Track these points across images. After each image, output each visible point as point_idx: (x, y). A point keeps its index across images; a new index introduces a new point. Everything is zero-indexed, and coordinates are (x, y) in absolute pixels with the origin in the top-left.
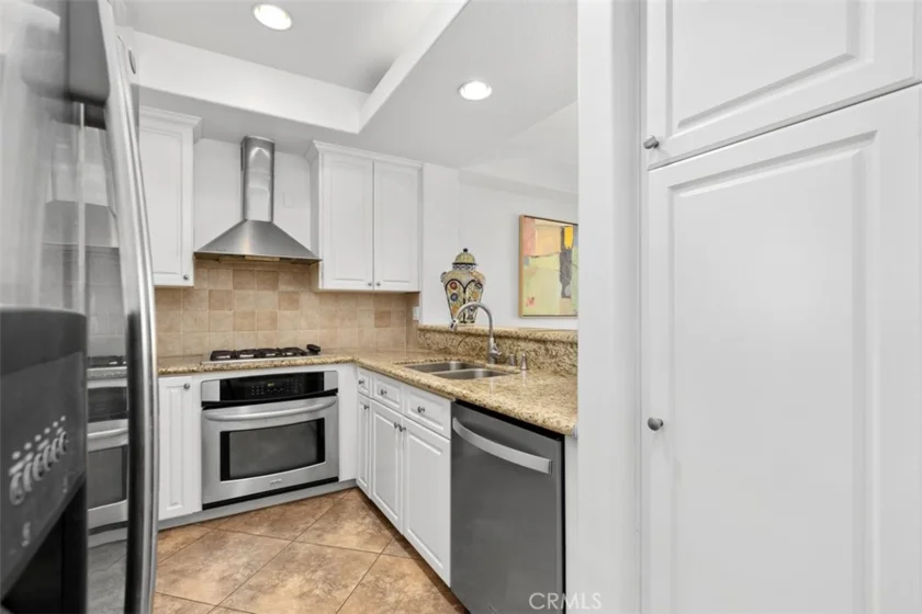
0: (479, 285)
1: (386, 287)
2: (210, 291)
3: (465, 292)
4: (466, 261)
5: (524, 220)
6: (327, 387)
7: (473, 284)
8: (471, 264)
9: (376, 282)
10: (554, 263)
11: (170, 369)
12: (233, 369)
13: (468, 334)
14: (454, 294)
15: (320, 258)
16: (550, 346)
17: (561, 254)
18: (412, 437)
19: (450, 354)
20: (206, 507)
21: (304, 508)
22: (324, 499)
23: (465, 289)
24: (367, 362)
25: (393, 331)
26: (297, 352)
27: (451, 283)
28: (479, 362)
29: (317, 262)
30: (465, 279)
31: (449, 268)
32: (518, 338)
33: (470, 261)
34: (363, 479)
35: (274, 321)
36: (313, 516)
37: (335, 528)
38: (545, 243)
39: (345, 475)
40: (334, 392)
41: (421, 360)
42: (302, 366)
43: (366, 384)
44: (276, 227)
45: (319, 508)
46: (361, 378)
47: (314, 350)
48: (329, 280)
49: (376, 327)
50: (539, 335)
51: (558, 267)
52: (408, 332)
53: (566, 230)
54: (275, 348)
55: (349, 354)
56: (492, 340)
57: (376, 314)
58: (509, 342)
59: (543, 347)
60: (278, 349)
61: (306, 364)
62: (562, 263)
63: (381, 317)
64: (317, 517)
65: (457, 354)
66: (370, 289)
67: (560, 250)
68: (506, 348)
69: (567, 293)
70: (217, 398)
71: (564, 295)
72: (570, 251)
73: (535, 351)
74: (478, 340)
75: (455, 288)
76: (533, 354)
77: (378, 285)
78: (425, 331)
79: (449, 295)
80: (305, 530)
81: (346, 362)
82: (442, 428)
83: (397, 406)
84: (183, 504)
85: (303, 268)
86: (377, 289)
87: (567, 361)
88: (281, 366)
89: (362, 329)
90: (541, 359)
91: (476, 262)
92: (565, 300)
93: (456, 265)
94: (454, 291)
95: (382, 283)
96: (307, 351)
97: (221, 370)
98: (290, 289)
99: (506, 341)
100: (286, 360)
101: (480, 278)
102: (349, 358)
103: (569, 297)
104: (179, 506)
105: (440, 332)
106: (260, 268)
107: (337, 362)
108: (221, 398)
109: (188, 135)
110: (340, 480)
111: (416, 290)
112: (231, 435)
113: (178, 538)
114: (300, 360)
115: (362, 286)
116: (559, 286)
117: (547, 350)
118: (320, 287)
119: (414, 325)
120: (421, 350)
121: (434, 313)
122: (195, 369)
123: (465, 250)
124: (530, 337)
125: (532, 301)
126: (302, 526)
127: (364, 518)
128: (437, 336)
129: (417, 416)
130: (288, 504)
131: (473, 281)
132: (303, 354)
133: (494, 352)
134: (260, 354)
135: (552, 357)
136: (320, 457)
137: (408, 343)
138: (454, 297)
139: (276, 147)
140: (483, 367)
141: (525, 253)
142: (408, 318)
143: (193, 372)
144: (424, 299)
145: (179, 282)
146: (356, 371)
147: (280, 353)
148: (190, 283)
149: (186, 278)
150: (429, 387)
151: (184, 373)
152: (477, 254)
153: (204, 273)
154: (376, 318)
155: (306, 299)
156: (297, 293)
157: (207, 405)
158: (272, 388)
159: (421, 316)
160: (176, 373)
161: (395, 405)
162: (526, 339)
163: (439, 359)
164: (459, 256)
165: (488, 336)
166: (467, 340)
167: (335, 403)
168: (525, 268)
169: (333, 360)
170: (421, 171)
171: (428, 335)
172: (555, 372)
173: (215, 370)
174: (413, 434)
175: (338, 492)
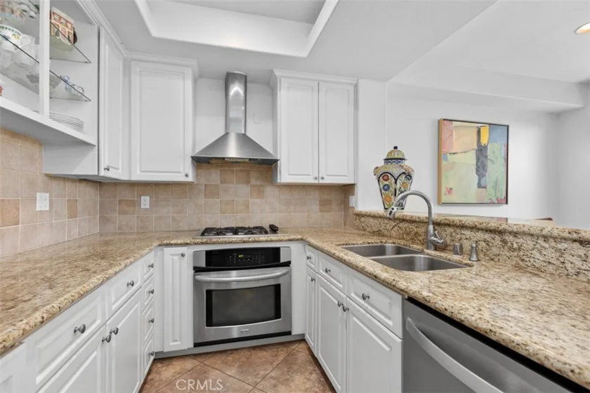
0: (409, 176)
1: (329, 180)
2: (205, 185)
3: (396, 183)
4: (396, 156)
5: (442, 124)
6: (283, 260)
7: (404, 176)
8: (402, 159)
9: (321, 176)
10: (471, 158)
11: (173, 242)
12: (214, 243)
13: (403, 220)
14: (386, 185)
15: (278, 158)
16: (510, 238)
17: (477, 150)
18: (355, 319)
19: (383, 236)
20: (196, 345)
21: (265, 353)
22: (281, 348)
23: (396, 180)
24: (313, 241)
25: (334, 215)
26: (261, 230)
27: (383, 176)
28: (416, 247)
29: (276, 161)
30: (396, 173)
31: (381, 163)
32: (463, 227)
33: (400, 156)
34: (310, 336)
35: (247, 206)
36: (271, 363)
37: (288, 380)
38: (462, 142)
39: (296, 330)
40: (288, 264)
41: (360, 241)
42: (264, 241)
43: (313, 260)
44: (247, 137)
45: (276, 355)
46: (309, 254)
47: (274, 229)
48: (285, 176)
49: (321, 211)
50: (493, 225)
51: (474, 162)
52: (346, 216)
53: (482, 129)
54: (247, 227)
55: (300, 233)
56: (431, 227)
57: (320, 201)
58: (450, 230)
59: (497, 238)
60: (249, 228)
61: (267, 241)
62: (478, 159)
63: (324, 204)
64: (275, 364)
65: (391, 237)
66: (316, 182)
67: (476, 147)
68: (447, 235)
69: (483, 183)
70: (203, 264)
71: (480, 186)
72: (486, 147)
73: (485, 241)
74: (412, 226)
75: (386, 180)
76: (484, 244)
77: (322, 178)
78: (360, 215)
79: (382, 186)
80: (264, 378)
81: (297, 240)
82: (390, 323)
83: (341, 286)
84: (181, 340)
85: (267, 166)
86: (321, 181)
87: (537, 255)
88: (248, 242)
89: (311, 212)
90: (495, 250)
91: (406, 157)
92: (481, 189)
93: (387, 160)
94: (386, 183)
95: (325, 177)
96: (268, 230)
97: (206, 243)
98: (258, 183)
99: (446, 228)
100: (252, 237)
101: (410, 170)
102: (299, 237)
103: (485, 187)
104: (179, 343)
105: (374, 217)
106: (238, 168)
107: (290, 240)
108: (207, 265)
109: (189, 74)
110: (293, 334)
111: (352, 182)
112: (213, 292)
113: (177, 366)
114: (263, 237)
115: (309, 180)
116: (476, 178)
117: (505, 242)
118: (279, 181)
119: (351, 211)
120: (356, 231)
121: (368, 201)
122: (188, 242)
123: (396, 148)
124: (479, 226)
125: (450, 191)
126: (262, 373)
127: (311, 373)
128: (371, 220)
129: (362, 301)
130: (254, 348)
131: (404, 173)
132: (266, 232)
133: (433, 238)
134: (235, 231)
135: (511, 249)
136: (277, 315)
137: (345, 225)
138: (386, 188)
139: (248, 79)
140: (422, 252)
141: (444, 150)
142: (345, 204)
143: (186, 244)
144: (360, 190)
145: (181, 178)
146: (305, 248)
147: (249, 231)
148: (190, 179)
149: (187, 176)
150: (376, 277)
151: (181, 245)
152: (404, 150)
153: (201, 172)
154: (320, 205)
155: (269, 190)
156: (262, 186)
157: (197, 270)
158: (242, 259)
159: (356, 202)
160: (176, 245)
161: (339, 284)
162: (474, 228)
163: (375, 241)
164: (391, 153)
165: (427, 223)
166: (401, 225)
167: (289, 274)
168: (444, 163)
169: (287, 238)
170: (356, 86)
171: (363, 219)
172: (518, 268)
173: (202, 243)
174: (356, 317)
175: (291, 342)
